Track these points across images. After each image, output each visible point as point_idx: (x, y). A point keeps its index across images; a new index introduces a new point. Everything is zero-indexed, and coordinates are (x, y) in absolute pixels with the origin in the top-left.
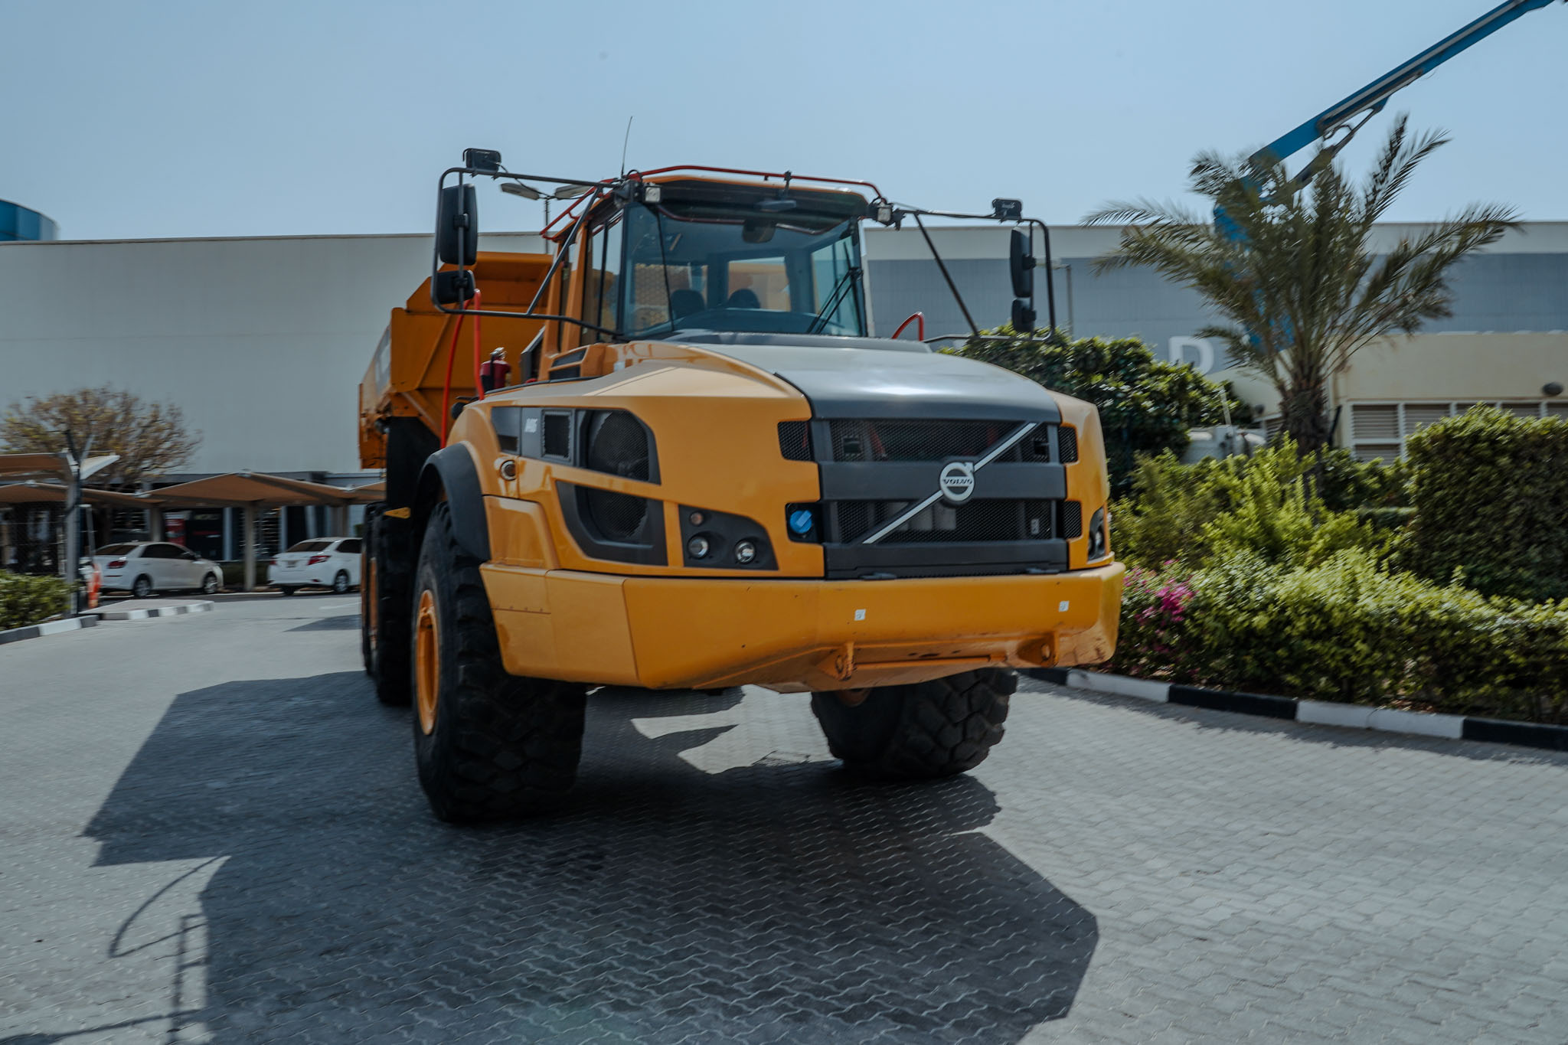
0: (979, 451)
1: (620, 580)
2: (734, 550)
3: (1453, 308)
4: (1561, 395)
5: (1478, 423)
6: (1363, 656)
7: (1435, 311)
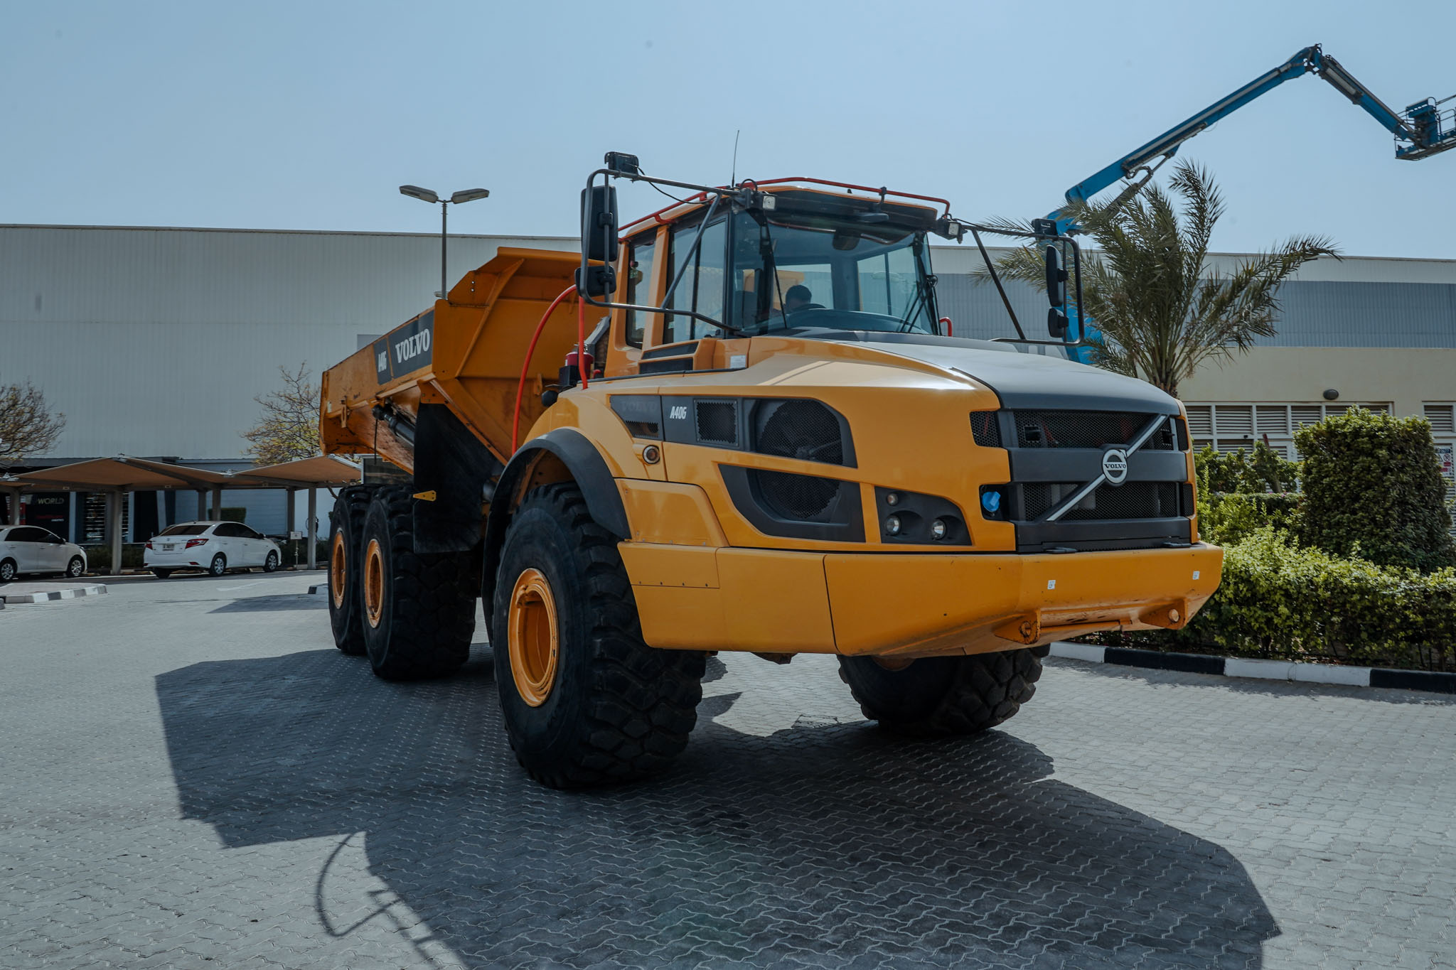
0: (1127, 440)
1: (820, 557)
2: (929, 528)
3: (1276, 327)
4: (1337, 400)
5: (1356, 421)
6: (1284, 617)
7: (1262, 327)
